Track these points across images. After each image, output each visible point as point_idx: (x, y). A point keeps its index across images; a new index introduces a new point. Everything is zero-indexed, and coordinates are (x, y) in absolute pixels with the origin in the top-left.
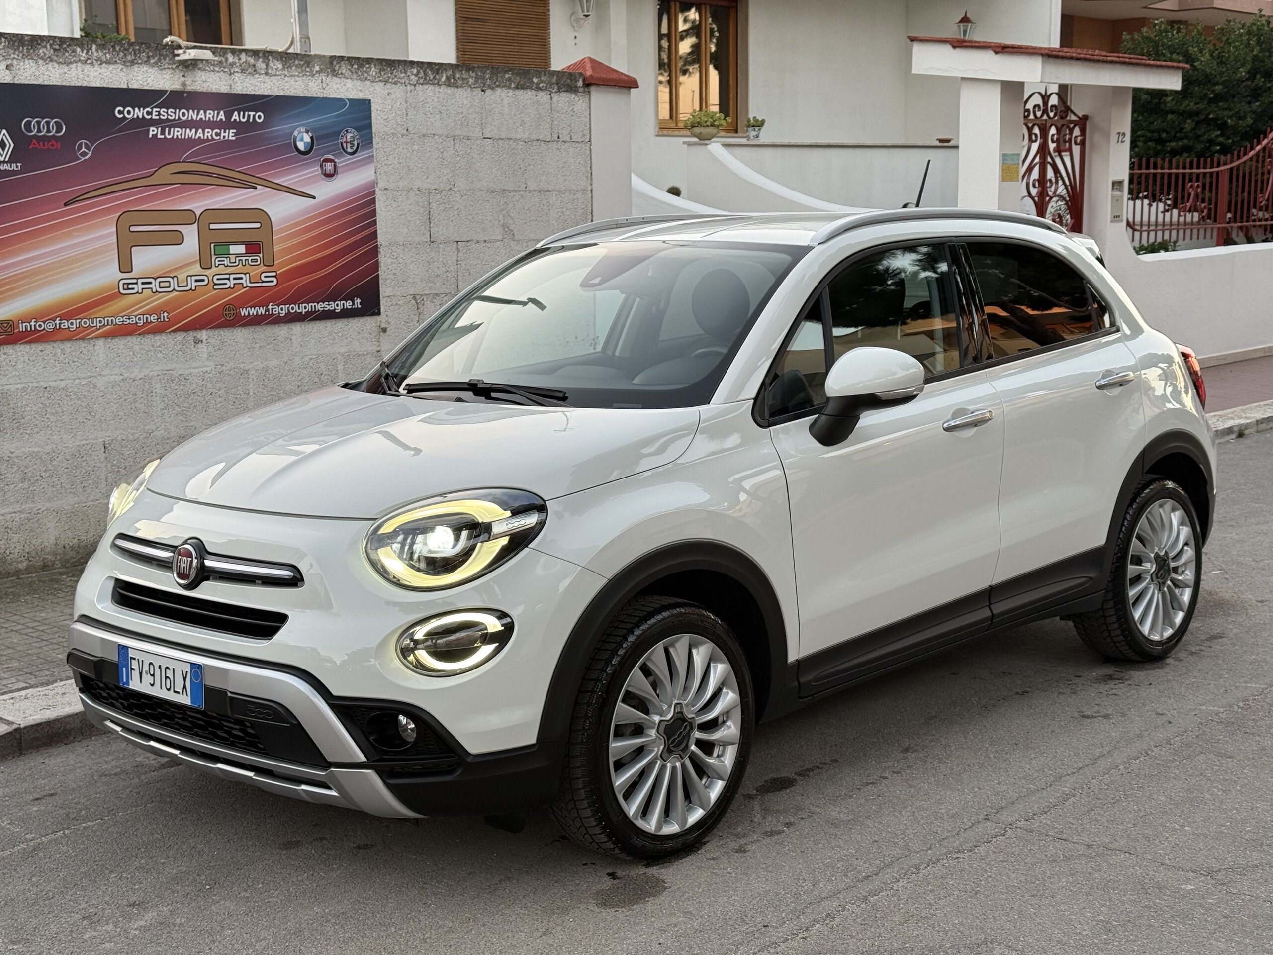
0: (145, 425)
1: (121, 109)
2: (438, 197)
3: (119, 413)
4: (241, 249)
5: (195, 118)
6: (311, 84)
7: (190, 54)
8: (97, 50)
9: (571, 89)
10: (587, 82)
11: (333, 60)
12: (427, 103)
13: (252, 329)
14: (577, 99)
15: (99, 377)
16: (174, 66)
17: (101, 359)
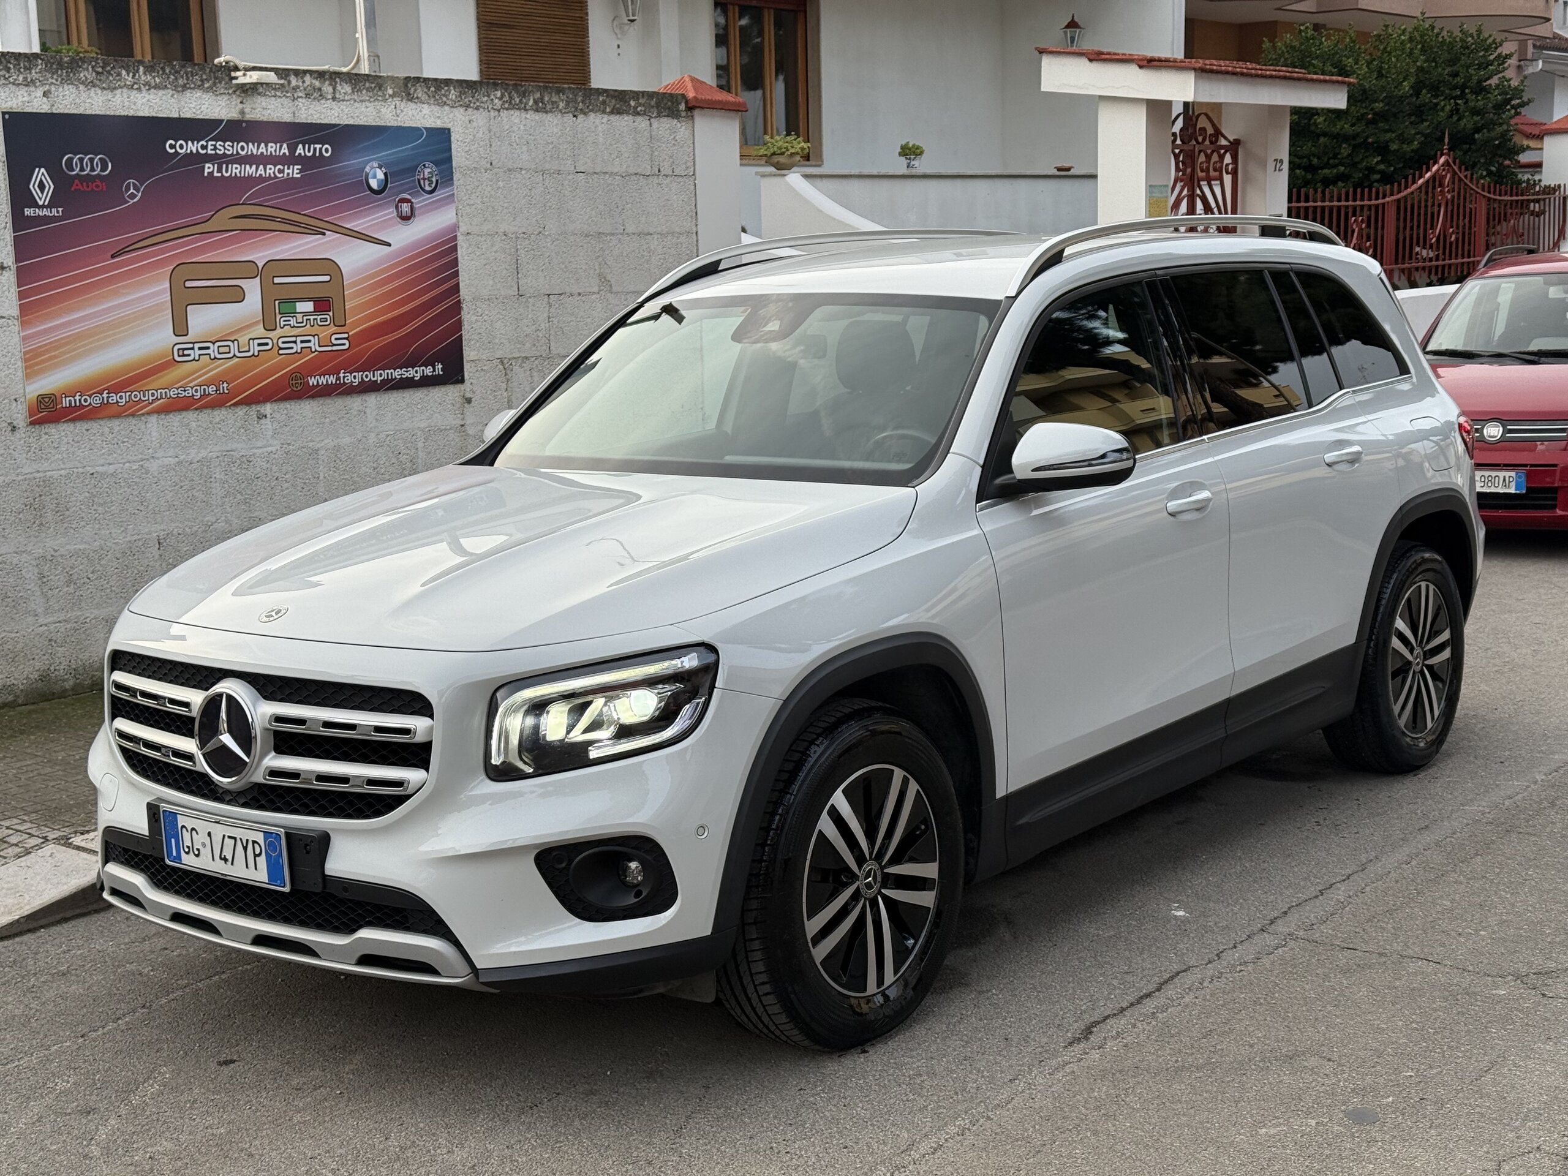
0: (204, 517)
1: (173, 142)
2: (527, 242)
3: (175, 503)
4: (309, 306)
5: (255, 153)
6: (383, 110)
7: (251, 77)
8: (145, 73)
9: (674, 114)
10: (690, 105)
11: (408, 82)
12: (513, 132)
13: (321, 401)
14: (679, 125)
15: (152, 460)
16: (230, 92)
17: (154, 439)
